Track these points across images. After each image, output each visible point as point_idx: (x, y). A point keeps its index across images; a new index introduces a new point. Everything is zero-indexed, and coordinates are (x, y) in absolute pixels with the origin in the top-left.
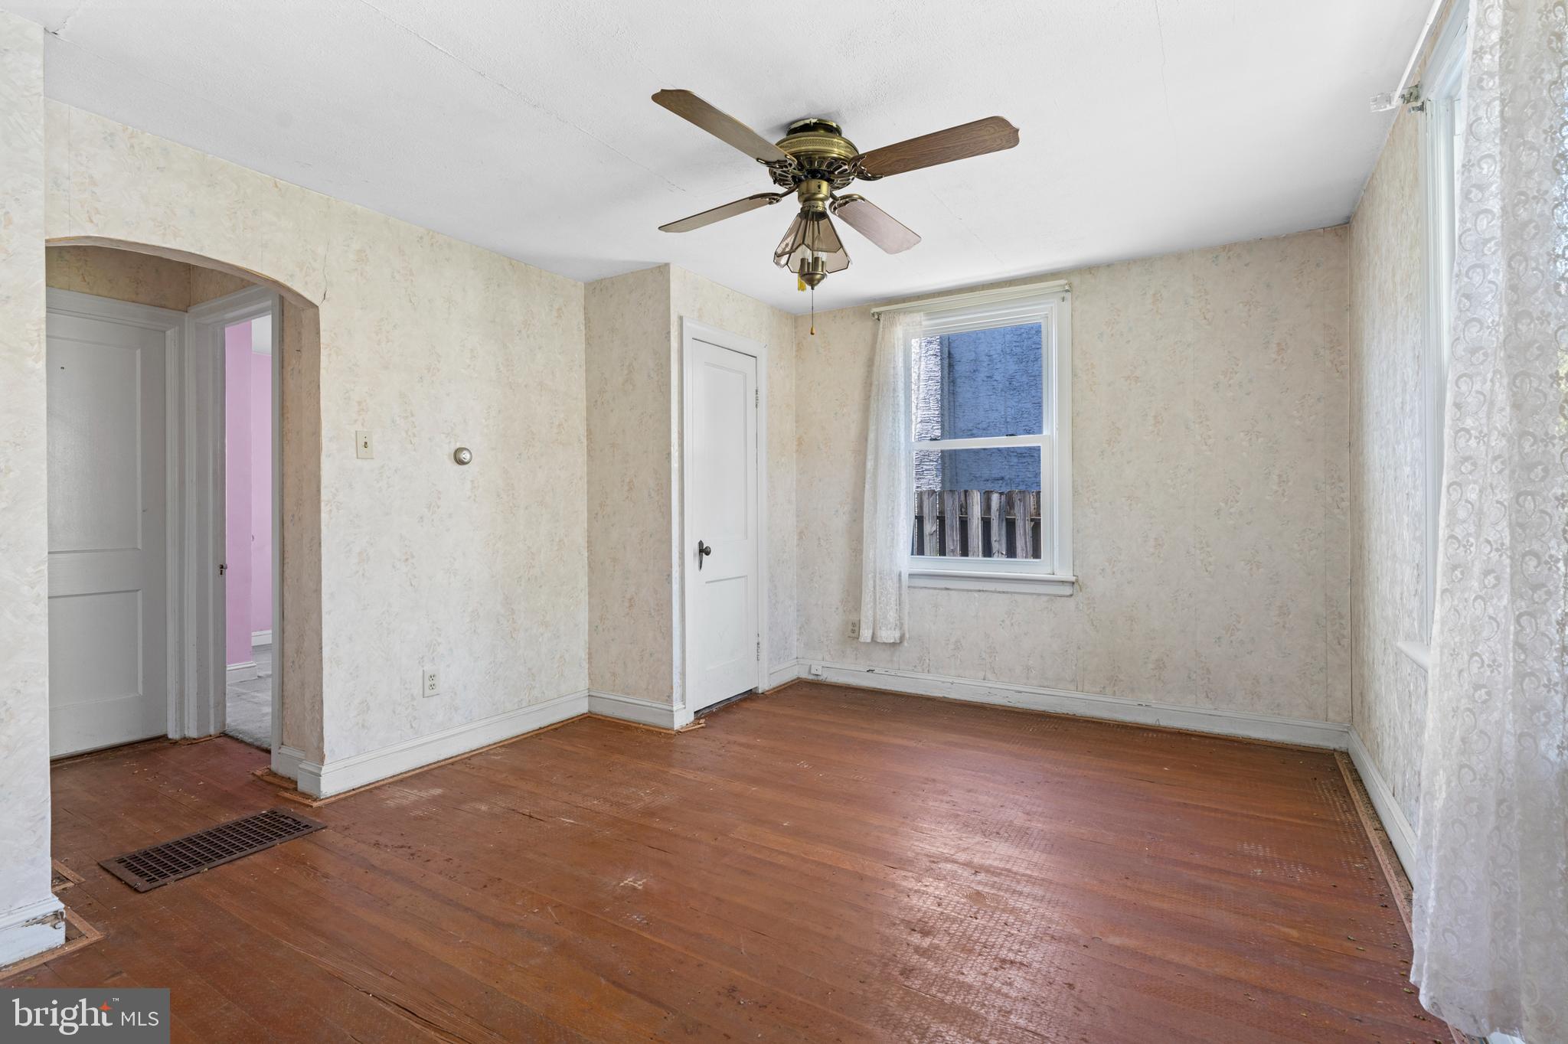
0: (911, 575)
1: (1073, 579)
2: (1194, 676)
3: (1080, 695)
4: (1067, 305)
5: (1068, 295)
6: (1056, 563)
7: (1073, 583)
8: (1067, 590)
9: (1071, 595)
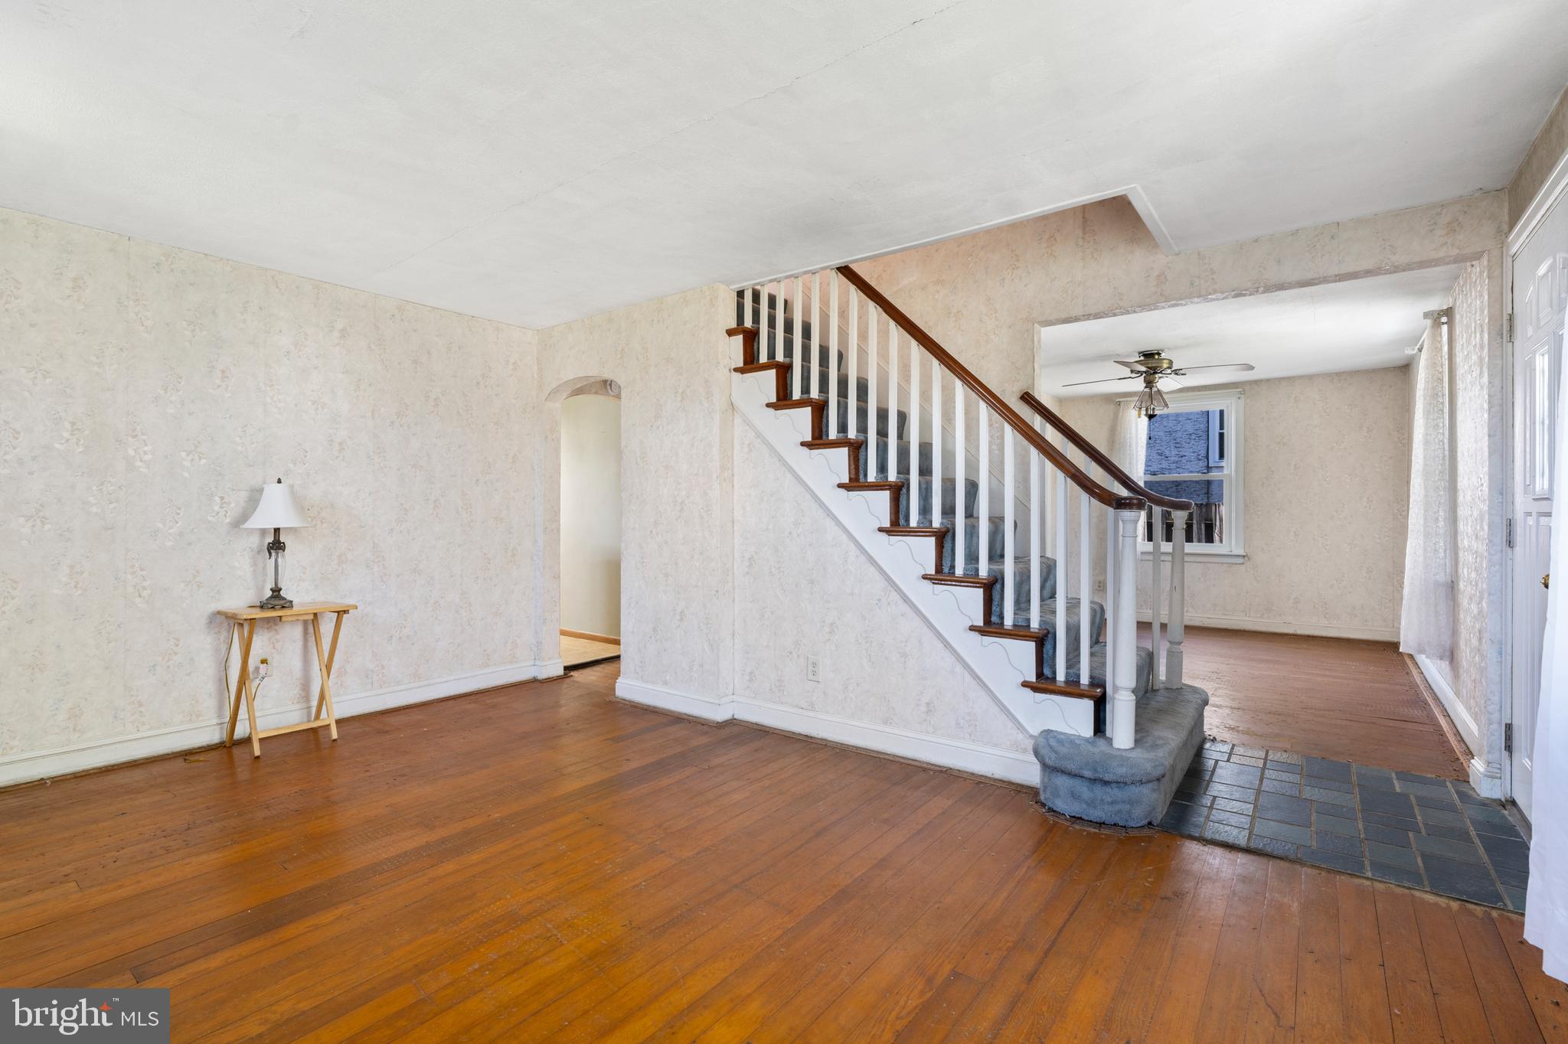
0: (1142, 553)
1: (1245, 554)
2: (1317, 606)
3: (1247, 619)
4: (1242, 401)
5: (1242, 396)
6: (1233, 542)
7: (1244, 556)
8: (1241, 560)
9: (1243, 564)
